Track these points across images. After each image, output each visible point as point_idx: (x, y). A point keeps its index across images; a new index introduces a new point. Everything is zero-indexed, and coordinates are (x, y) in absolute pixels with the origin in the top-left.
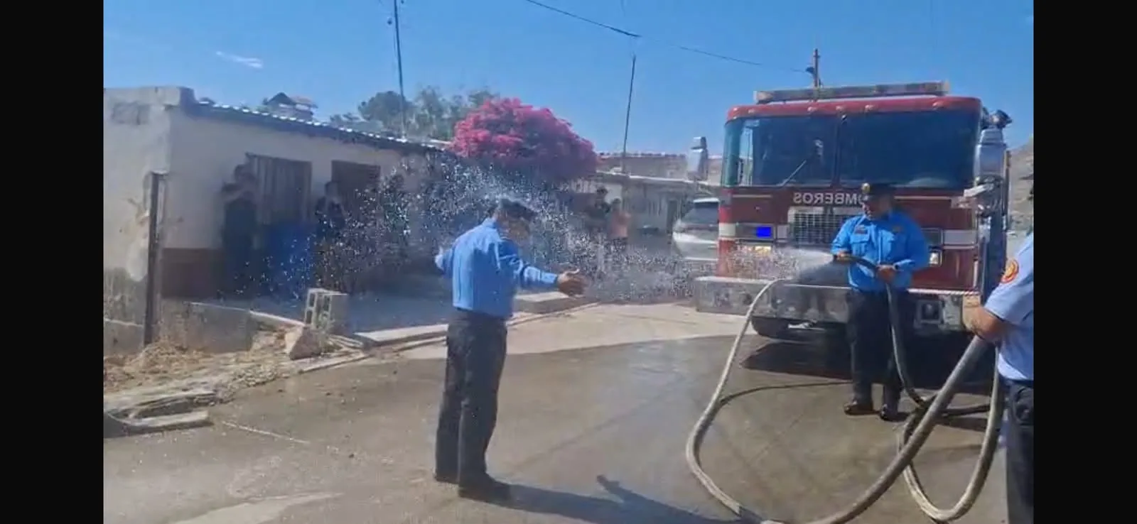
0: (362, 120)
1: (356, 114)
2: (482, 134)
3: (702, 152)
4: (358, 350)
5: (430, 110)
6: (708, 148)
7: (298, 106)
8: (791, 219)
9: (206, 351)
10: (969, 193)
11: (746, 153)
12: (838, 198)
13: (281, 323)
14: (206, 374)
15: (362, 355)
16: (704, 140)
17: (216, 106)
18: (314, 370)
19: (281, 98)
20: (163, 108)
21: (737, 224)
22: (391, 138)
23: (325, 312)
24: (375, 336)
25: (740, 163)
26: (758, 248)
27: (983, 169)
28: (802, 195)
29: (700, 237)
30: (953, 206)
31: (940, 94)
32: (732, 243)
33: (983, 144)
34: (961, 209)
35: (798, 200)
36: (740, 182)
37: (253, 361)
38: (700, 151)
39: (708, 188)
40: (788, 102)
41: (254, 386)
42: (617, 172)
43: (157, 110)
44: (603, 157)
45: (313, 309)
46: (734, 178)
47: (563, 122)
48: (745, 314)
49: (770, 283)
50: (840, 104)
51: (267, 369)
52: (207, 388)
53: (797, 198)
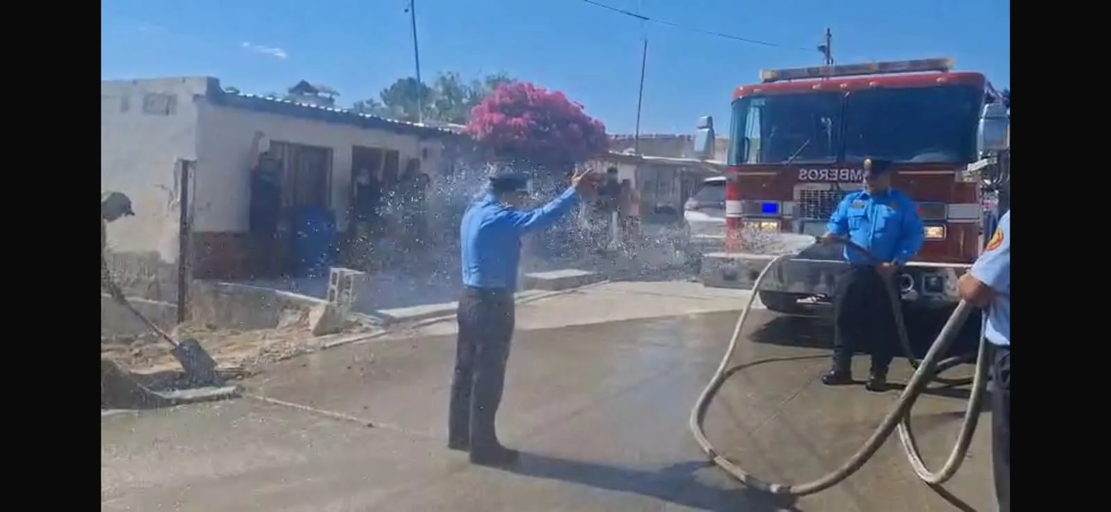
0: (384, 105)
1: (378, 99)
2: (497, 118)
3: (709, 132)
4: (379, 327)
5: (450, 95)
6: (714, 127)
7: (320, 94)
8: (797, 196)
9: (236, 329)
10: (972, 167)
11: (754, 131)
12: (843, 174)
13: (305, 301)
14: (234, 350)
15: (382, 331)
16: (710, 119)
17: (241, 94)
18: (336, 345)
19: (304, 87)
20: (190, 98)
21: (743, 201)
22: (408, 123)
23: (347, 290)
24: (396, 313)
25: (746, 142)
26: (764, 224)
27: (986, 142)
28: (808, 172)
29: (711, 215)
30: (957, 179)
31: (944, 69)
32: (739, 219)
33: (986, 118)
34: (965, 183)
35: (803, 177)
36: (747, 160)
37: (279, 338)
38: (707, 130)
39: (716, 166)
40: (793, 81)
41: (279, 360)
42: (631, 152)
43: (185, 99)
44: (618, 138)
45: (335, 287)
46: (741, 157)
47: (576, 105)
48: (751, 289)
49: (776, 258)
50: (844, 81)
51: (292, 345)
52: (235, 363)
53: (802, 174)
